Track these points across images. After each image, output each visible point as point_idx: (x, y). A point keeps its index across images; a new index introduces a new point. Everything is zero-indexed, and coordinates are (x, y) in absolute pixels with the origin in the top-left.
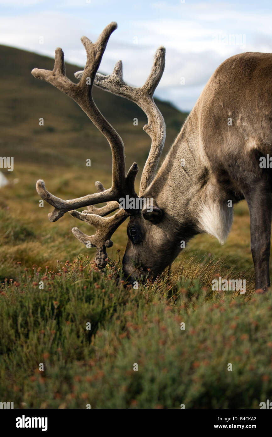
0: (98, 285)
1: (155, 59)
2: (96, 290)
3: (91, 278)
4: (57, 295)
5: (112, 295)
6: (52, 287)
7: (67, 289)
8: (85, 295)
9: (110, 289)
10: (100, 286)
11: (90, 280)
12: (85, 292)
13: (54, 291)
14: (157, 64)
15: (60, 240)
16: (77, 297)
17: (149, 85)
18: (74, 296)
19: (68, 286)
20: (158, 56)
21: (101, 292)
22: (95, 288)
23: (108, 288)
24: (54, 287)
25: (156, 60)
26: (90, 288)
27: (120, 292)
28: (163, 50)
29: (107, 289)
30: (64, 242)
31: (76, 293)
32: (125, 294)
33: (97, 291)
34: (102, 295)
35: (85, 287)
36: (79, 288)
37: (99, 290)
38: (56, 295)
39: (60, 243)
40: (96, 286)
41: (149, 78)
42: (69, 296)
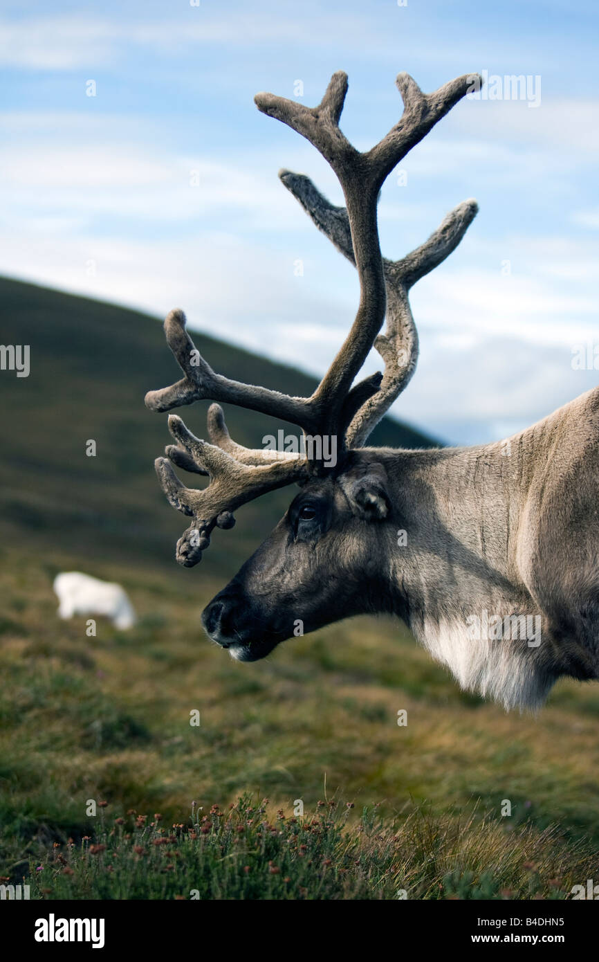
0: (274, 866)
1: (449, 221)
2: (269, 877)
3: (260, 849)
4: (184, 882)
5: (303, 891)
6: (174, 864)
7: (207, 871)
8: (245, 886)
9: (301, 877)
10: (278, 868)
11: (258, 854)
12: (246, 878)
13: (178, 872)
14: (448, 231)
15: (204, 751)
16: (228, 888)
17: (415, 262)
18: (221, 887)
19: (210, 863)
20: (460, 216)
21: (281, 882)
22: (267, 872)
23: (297, 875)
24: (180, 863)
25: (451, 222)
26: (257, 871)
27: (321, 885)
28: (473, 209)
29: (294, 876)
30: (211, 755)
31: (225, 881)
32: (333, 888)
33: (273, 880)
34: (283, 889)
35: (247, 868)
36: (232, 870)
37: (277, 877)
38: (181, 881)
39: (203, 757)
40: (271, 869)
41: (419, 251)
42: (209, 885)
